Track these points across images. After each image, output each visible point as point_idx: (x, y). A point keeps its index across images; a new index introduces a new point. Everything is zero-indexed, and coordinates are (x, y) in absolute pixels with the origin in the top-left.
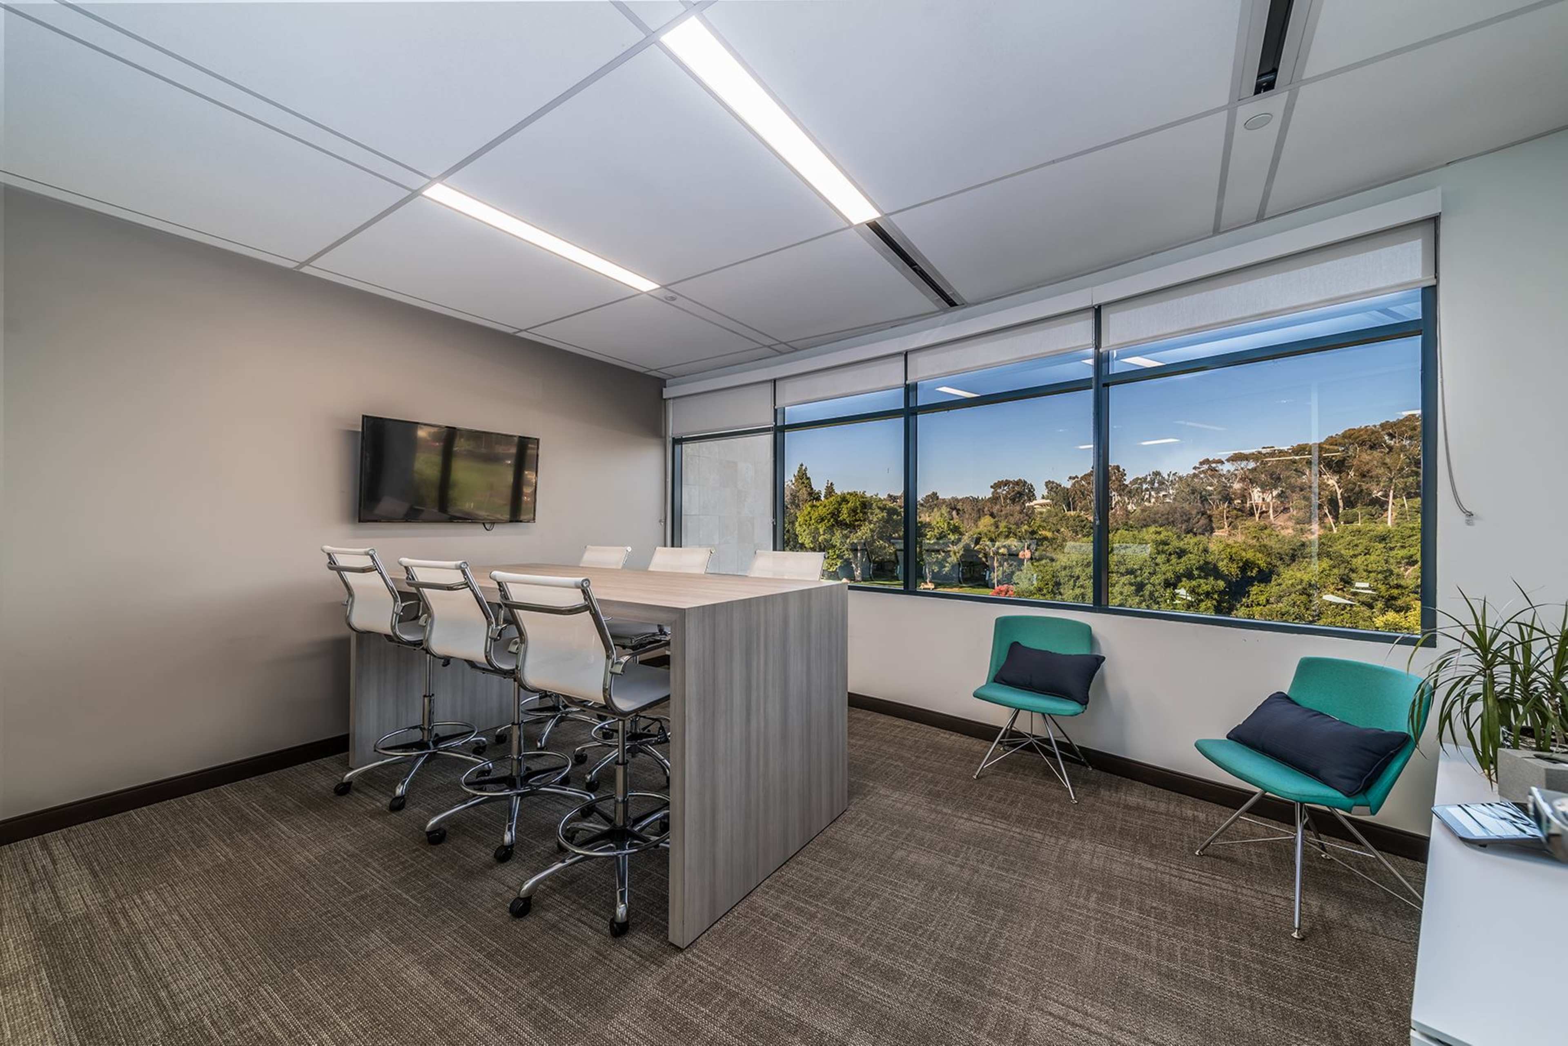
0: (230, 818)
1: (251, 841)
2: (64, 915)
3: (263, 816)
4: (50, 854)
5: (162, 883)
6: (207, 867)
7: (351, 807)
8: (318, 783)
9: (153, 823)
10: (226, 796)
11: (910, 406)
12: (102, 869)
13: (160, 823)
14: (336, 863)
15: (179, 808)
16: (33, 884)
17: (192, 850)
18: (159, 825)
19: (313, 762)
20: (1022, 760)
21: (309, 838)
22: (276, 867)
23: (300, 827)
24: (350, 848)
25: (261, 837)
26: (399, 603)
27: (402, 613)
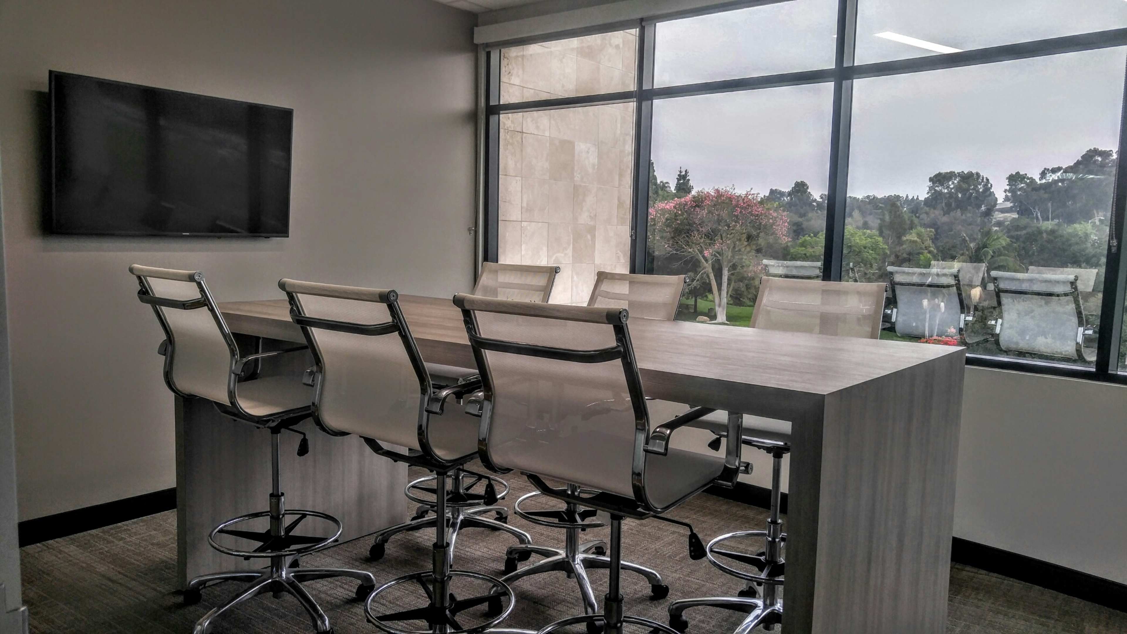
11: (844, 66)
26: (238, 357)
27: (243, 373)
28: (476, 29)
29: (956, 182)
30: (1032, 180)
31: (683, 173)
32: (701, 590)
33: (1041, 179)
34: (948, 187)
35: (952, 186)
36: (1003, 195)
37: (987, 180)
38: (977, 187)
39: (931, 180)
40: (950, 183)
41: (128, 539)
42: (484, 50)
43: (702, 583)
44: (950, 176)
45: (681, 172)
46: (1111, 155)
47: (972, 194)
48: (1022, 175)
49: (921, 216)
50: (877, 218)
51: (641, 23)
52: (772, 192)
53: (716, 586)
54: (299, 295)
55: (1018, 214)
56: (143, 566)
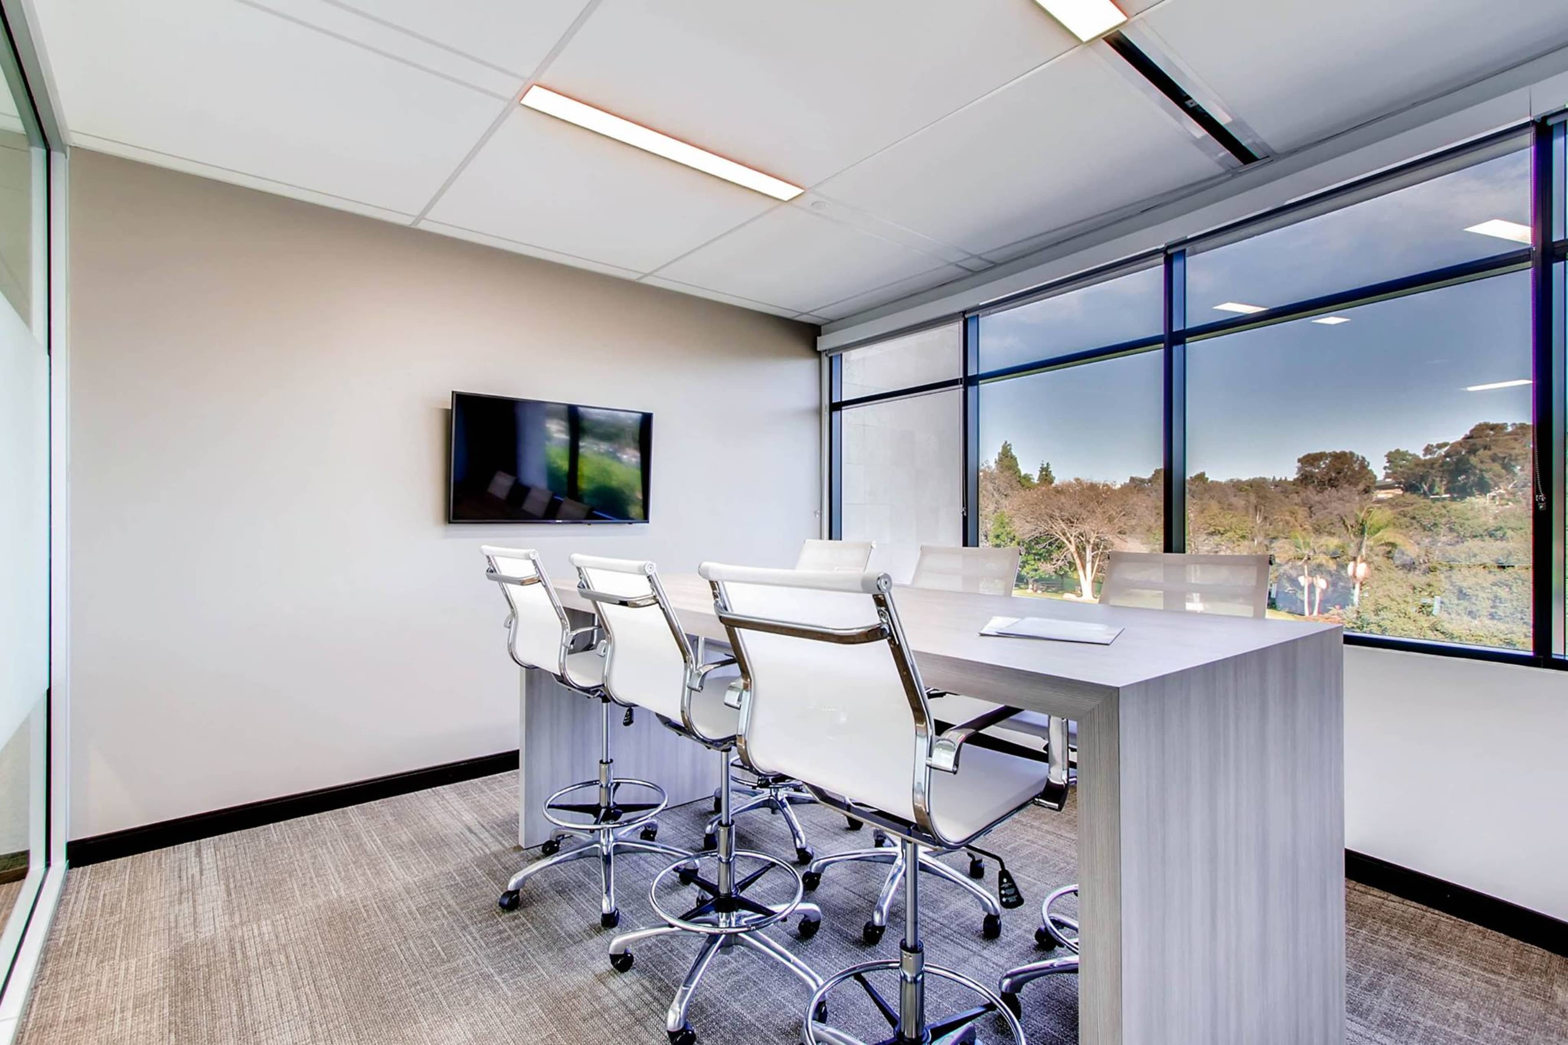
0: (349, 846)
1: (362, 877)
2: (196, 936)
3: (378, 848)
4: (201, 862)
5: (279, 914)
6: (320, 902)
7: (459, 850)
8: (434, 815)
9: (285, 841)
10: (350, 819)
11: (1174, 330)
12: (235, 887)
13: (291, 842)
14: (435, 920)
15: (309, 827)
16: (181, 893)
17: (311, 878)
18: (289, 844)
19: (434, 789)
20: (1384, 908)
21: (415, 883)
22: (379, 913)
23: (409, 868)
24: (452, 902)
25: (372, 874)
26: (568, 630)
27: (572, 646)
28: (818, 338)
29: (1327, 462)
30: (1415, 457)
31: (1045, 466)
32: (1031, 890)
33: (1425, 455)
34: (1319, 467)
35: (1323, 466)
36: (1384, 472)
37: (1364, 458)
38: (1352, 465)
39: (1299, 460)
40: (1321, 463)
41: (498, 790)
42: (827, 355)
43: (1034, 881)
44: (1321, 456)
45: (1043, 465)
46: (1506, 428)
47: (1346, 473)
48: (1403, 452)
49: (1290, 496)
50: (1243, 500)
51: (964, 316)
52: (1132, 479)
53: (1049, 887)
54: (589, 570)
55: (1402, 489)
56: (500, 817)
